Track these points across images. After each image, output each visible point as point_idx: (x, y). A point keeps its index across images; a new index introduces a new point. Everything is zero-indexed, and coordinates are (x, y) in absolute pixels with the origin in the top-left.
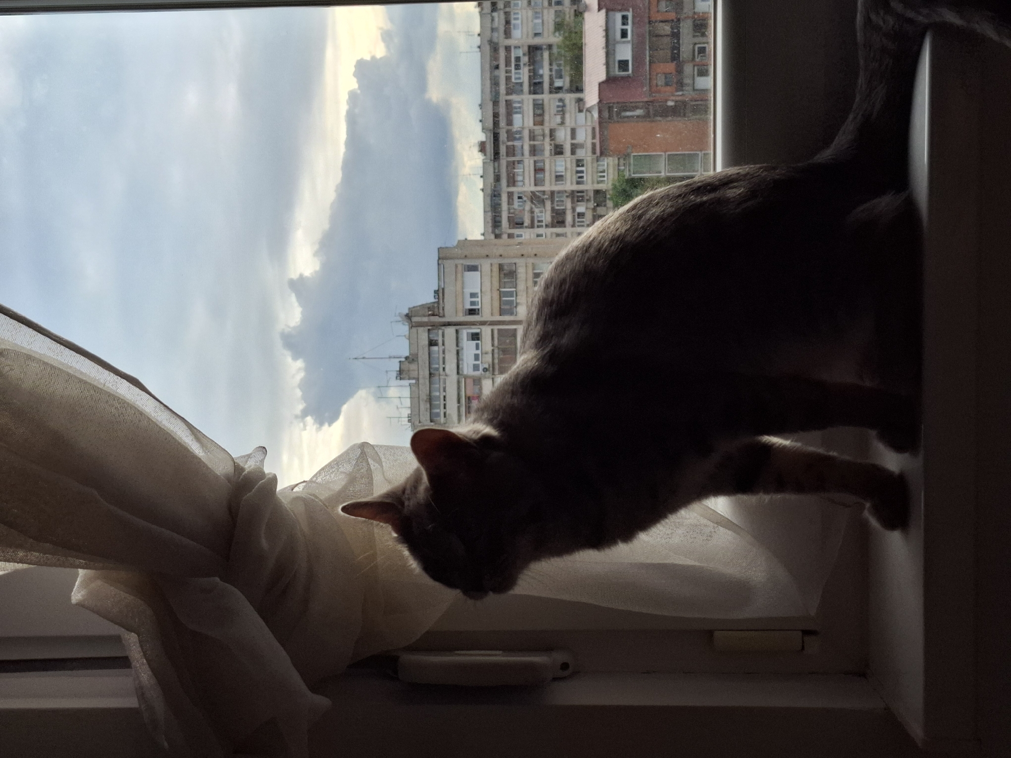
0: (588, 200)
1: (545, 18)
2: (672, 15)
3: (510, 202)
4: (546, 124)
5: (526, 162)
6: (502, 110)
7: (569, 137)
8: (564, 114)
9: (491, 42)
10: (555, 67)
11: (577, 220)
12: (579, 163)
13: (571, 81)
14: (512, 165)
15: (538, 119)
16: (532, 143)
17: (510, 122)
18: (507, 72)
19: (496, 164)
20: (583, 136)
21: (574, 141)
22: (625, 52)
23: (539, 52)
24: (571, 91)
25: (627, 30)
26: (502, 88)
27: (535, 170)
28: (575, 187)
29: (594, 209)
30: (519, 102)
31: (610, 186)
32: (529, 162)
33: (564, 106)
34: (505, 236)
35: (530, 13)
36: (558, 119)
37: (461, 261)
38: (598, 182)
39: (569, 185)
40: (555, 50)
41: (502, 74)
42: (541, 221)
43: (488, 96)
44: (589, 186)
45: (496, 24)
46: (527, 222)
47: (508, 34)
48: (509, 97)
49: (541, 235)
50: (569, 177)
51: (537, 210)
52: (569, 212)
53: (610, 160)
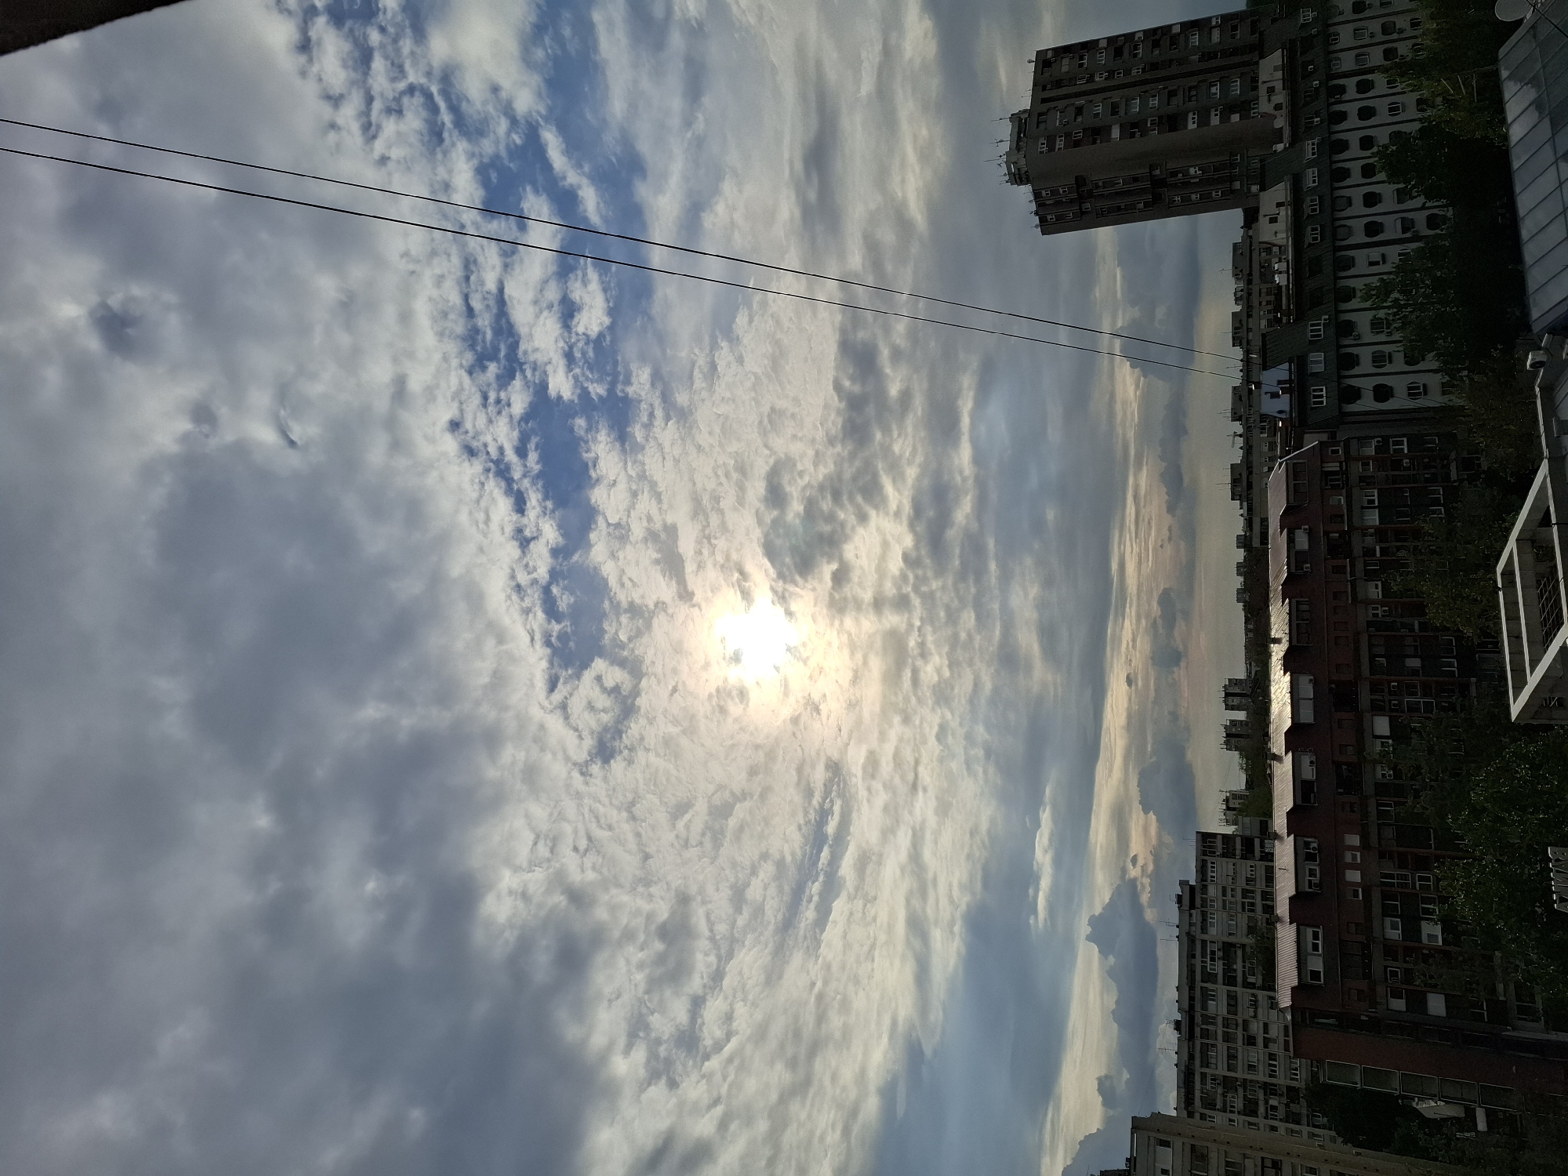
0: (1281, 1095)
1: (1239, 920)
2: (1363, 939)
3: (1203, 1082)
4: (1240, 1014)
5: (1219, 1046)
6: (1198, 995)
7: (1261, 1031)
8: (1256, 1008)
9: (1188, 934)
10: (1248, 965)
11: (1269, 1112)
12: (1272, 1057)
13: (1263, 980)
14: (1205, 1048)
15: (1233, 1009)
16: (1224, 1029)
17: (1204, 1007)
18: (1202, 962)
19: (1191, 1043)
20: (1275, 1032)
21: (1266, 1035)
22: (1317, 964)
23: (1233, 949)
24: (1263, 988)
25: (1318, 944)
26: (1198, 977)
27: (1228, 1056)
28: (1268, 1080)
29: (1287, 1105)
30: (1213, 991)
31: (1302, 1085)
32: (1222, 1047)
33: (1256, 1001)
34: (1197, 1116)
35: (1225, 914)
36: (1251, 1012)
37: (1154, 1135)
38: (1291, 1079)
39: (1261, 1077)
40: (1248, 950)
41: (1198, 962)
42: (1234, 1107)
43: (1185, 980)
44: (1281, 1080)
45: (1193, 919)
46: (1219, 1106)
47: (1204, 930)
48: (1205, 985)
49: (1234, 1121)
50: (1261, 1068)
51: (1230, 1095)
52: (1261, 1103)
53: (1304, 1060)
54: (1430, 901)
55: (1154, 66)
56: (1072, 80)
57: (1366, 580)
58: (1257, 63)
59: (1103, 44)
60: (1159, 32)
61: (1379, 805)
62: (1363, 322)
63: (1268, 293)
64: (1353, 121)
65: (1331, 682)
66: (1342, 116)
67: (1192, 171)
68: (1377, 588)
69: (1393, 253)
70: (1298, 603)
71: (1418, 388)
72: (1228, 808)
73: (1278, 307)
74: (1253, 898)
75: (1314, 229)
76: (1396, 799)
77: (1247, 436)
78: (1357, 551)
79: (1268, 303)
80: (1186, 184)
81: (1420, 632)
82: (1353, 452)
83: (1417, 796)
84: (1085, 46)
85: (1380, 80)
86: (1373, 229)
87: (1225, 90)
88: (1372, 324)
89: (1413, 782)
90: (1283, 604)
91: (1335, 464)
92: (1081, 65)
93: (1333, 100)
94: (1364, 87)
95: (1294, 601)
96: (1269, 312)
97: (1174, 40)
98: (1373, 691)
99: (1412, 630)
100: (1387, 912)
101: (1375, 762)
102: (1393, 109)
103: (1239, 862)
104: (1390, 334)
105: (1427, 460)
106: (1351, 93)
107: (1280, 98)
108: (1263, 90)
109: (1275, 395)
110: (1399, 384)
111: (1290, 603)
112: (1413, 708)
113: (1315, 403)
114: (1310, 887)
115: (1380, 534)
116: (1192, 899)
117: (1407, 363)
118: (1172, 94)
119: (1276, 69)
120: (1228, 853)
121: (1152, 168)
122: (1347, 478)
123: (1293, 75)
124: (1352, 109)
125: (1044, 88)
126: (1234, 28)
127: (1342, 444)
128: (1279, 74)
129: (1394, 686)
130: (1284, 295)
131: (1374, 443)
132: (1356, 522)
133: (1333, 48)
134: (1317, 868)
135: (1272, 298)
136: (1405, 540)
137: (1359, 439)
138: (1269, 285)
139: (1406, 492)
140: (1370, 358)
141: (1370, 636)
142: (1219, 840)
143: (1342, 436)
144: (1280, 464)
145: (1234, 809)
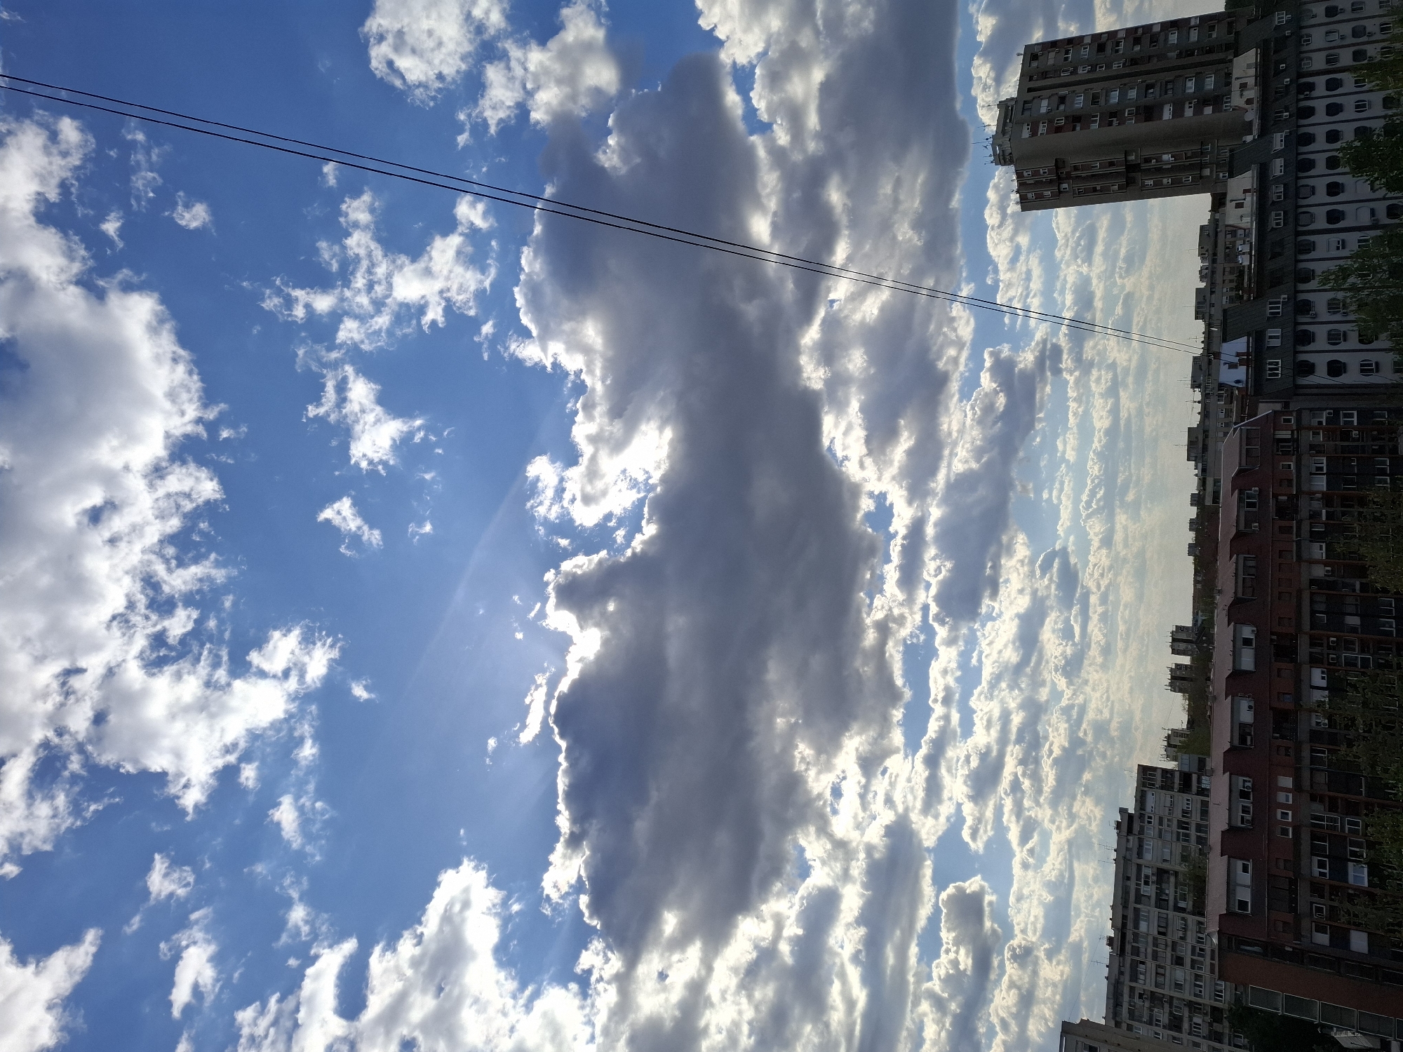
0: (1206, 1014)
1: (1173, 848)
2: (1291, 875)
3: (1131, 996)
4: (1169, 933)
5: (1149, 964)
6: (1131, 915)
7: (1189, 952)
8: (1186, 932)
9: (1124, 858)
10: (1179, 891)
11: (1193, 1029)
12: (1198, 977)
13: (1194, 906)
14: (1135, 965)
15: (1163, 930)
17: (1136, 926)
18: (1137, 884)
19: (1122, 958)
21: (1194, 958)
22: (1245, 895)
23: (1166, 875)
24: (1194, 914)
26: (1132, 898)
27: (1157, 973)
28: (1193, 999)
29: (1210, 1024)
30: (1146, 912)
31: (1226, 1006)
32: (1151, 965)
33: (1186, 924)
34: (1124, 1026)
35: (1160, 843)
36: (1181, 934)
37: (1082, 1039)
38: (1216, 1000)
39: (1187, 995)
40: (1181, 878)
41: (1132, 885)
42: (1159, 1021)
43: (1120, 901)
44: (1207, 1000)
45: (1131, 845)
46: (1145, 1018)
47: (1140, 855)
48: (1138, 906)
49: (1159, 1034)
50: (1187, 987)
51: (1156, 1010)
52: (1186, 1020)
53: (1228, 983)
54: (1359, 845)
55: (1134, 62)
56: (1056, 71)
57: (1311, 541)
58: (1231, 61)
59: (1088, 40)
60: (1140, 31)
61: (1312, 750)
62: (1320, 301)
63: (1231, 273)
64: (1321, 116)
65: (1272, 633)
66: (1310, 112)
67: (1166, 157)
68: (1321, 549)
69: (1353, 239)
70: (1245, 559)
71: (1371, 365)
72: (1169, 745)
73: (1239, 286)
74: (1187, 829)
75: (1280, 215)
76: (1331, 747)
77: (1204, 403)
78: (1304, 513)
79: (1231, 281)
80: (1159, 170)
81: (1361, 591)
82: (1305, 421)
83: (1350, 744)
84: (1069, 41)
85: (1348, 79)
86: (1334, 217)
87: (1200, 85)
88: (1329, 304)
89: (1346, 732)
90: (1231, 558)
91: (1284, 432)
92: (1066, 59)
93: (1302, 97)
94: (1333, 85)
95: (1241, 557)
96: (1231, 289)
97: (1154, 39)
98: (1312, 645)
99: (1354, 590)
100: (1315, 851)
101: (1311, 711)
102: (1360, 107)
103: (1176, 794)
104: (1346, 314)
105: (1375, 433)
106: (1321, 90)
107: (1251, 93)
108: (1236, 85)
109: (1232, 366)
110: (1353, 362)
111: (1237, 559)
112: (1350, 663)
113: (1270, 375)
114: (1242, 823)
115: (1327, 499)
116: (1129, 826)
117: (1361, 341)
118: (1149, 87)
119: (1249, 66)
120: (1167, 786)
121: (1126, 154)
122: (1298, 444)
123: (1265, 74)
124: (1320, 106)
125: (1031, 79)
126: (1212, 28)
127: (1294, 414)
128: (1252, 72)
129: (1333, 642)
130: (1246, 273)
131: (1325, 414)
132: (1305, 488)
133: (1305, 48)
134: (1251, 806)
135: (1233, 277)
136: (1352, 506)
137: (1311, 410)
138: (1232, 265)
139: (1353, 461)
140: (1325, 336)
141: (1312, 594)
142: (1159, 772)
143: (1294, 406)
144: (1235, 430)
145: (1175, 746)
